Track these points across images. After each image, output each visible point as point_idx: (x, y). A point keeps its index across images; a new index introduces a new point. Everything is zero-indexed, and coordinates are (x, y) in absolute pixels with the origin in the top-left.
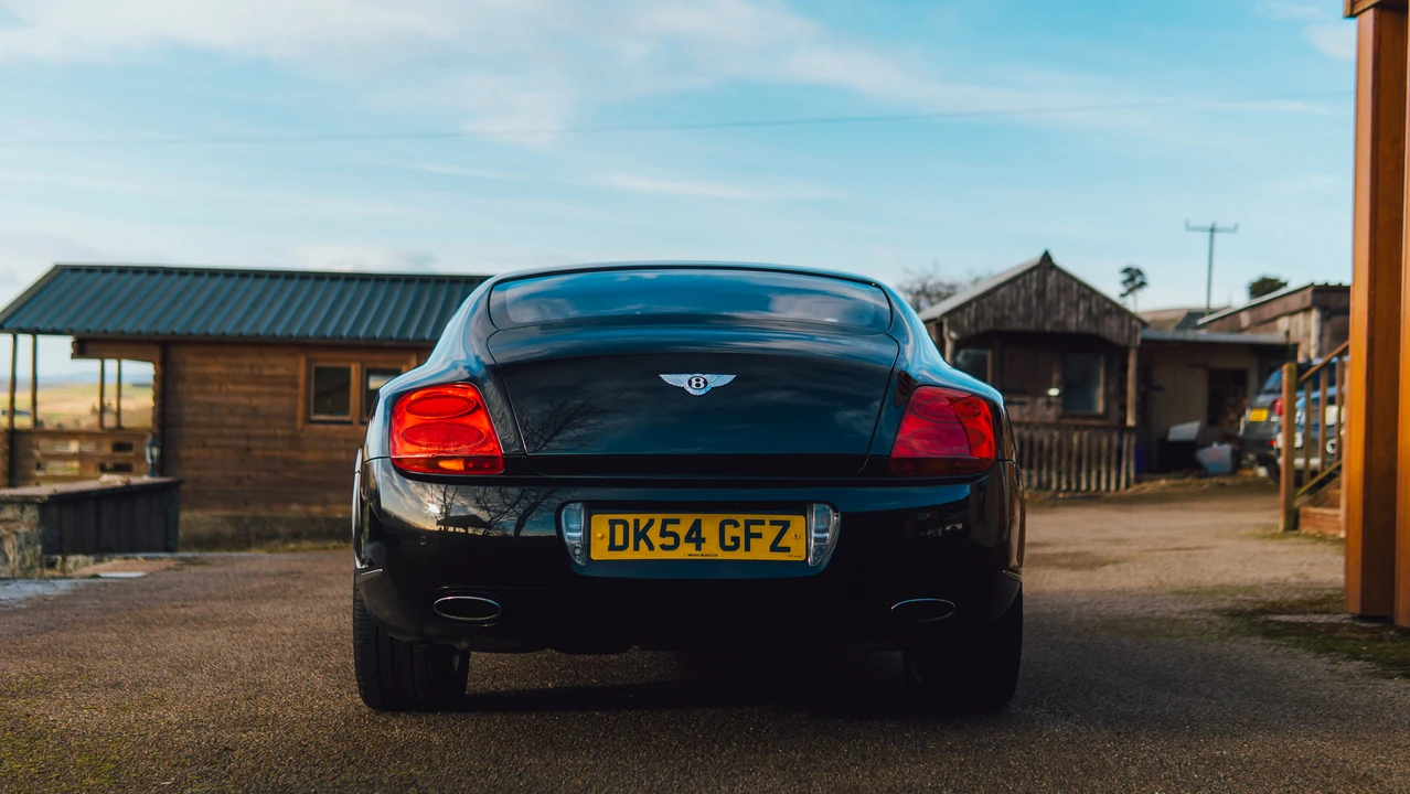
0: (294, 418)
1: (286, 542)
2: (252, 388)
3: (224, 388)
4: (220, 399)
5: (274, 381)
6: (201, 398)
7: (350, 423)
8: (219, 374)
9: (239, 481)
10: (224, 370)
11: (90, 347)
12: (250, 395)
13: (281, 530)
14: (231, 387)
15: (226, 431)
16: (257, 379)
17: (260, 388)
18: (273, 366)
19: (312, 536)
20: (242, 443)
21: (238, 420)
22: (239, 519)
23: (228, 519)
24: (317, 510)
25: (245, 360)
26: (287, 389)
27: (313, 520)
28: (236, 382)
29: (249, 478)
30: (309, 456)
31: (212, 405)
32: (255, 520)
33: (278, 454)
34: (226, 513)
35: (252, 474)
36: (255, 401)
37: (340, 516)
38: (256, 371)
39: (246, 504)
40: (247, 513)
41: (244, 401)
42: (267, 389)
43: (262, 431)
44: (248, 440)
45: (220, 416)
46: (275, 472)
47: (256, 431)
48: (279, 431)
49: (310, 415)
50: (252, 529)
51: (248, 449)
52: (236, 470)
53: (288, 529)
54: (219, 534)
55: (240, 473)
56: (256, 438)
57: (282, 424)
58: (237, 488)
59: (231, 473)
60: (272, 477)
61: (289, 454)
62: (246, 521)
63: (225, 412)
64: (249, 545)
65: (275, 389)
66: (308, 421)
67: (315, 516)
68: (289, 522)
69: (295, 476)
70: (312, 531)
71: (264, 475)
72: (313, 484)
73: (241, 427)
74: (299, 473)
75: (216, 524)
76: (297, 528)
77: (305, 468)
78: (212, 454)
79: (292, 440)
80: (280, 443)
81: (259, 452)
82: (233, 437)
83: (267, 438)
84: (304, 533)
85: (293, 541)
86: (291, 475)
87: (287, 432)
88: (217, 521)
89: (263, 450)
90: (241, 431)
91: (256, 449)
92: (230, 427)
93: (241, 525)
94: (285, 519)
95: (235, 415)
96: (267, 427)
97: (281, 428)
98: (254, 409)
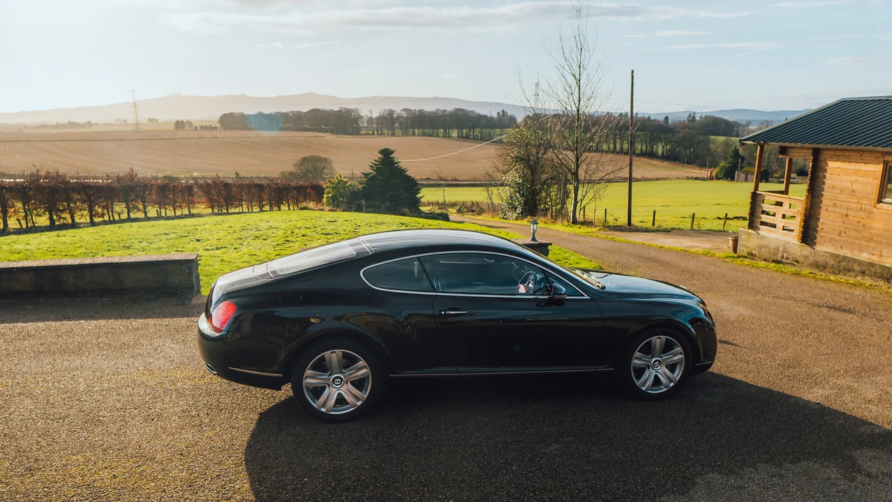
0: (872, 199)
1: (857, 275)
2: (854, 178)
3: (841, 177)
4: (838, 183)
5: (866, 174)
8: (840, 168)
9: (840, 234)
11: (788, 150)
12: (852, 182)
13: (856, 268)
14: (844, 177)
15: (838, 203)
16: (857, 172)
17: (858, 178)
18: (867, 165)
19: (872, 275)
20: (845, 212)
21: (842, 197)
22: (838, 256)
23: (833, 254)
24: (875, 259)
26: (871, 180)
27: (872, 265)
29: (845, 233)
30: (876, 224)
31: (834, 187)
32: (844, 258)
33: (861, 220)
34: (832, 252)
35: (846, 230)
36: (855, 187)
37: (888, 265)
39: (841, 247)
40: (842, 252)
41: (849, 185)
42: (861, 179)
43: (856, 205)
44: (847, 209)
45: (836, 193)
46: (858, 231)
47: (853, 205)
48: (863, 207)
49: (881, 198)
50: (842, 263)
51: (847, 215)
52: (839, 227)
53: (860, 268)
54: (827, 263)
55: (841, 229)
56: (852, 210)
57: (866, 202)
58: (838, 238)
59: (836, 228)
60: (856, 234)
61: (866, 222)
62: (840, 258)
63: (839, 191)
64: (840, 273)
65: (865, 179)
66: (879, 201)
67: (875, 262)
68: (860, 263)
69: (868, 235)
70: (871, 272)
71: (852, 233)
72: (876, 242)
73: (846, 201)
74: (870, 233)
75: (827, 257)
76: (864, 268)
77: (873, 231)
78: (829, 216)
79: (869, 213)
80: (863, 214)
81: (852, 218)
82: (840, 207)
83: (856, 210)
84: (867, 272)
85: (861, 276)
86: (866, 234)
87: (867, 207)
88: (827, 255)
89: (854, 217)
90: (845, 204)
91: (850, 216)
92: (840, 201)
93: (838, 259)
94: (859, 260)
95: (843, 194)
96: (858, 203)
97: (864, 204)
98: (853, 191)
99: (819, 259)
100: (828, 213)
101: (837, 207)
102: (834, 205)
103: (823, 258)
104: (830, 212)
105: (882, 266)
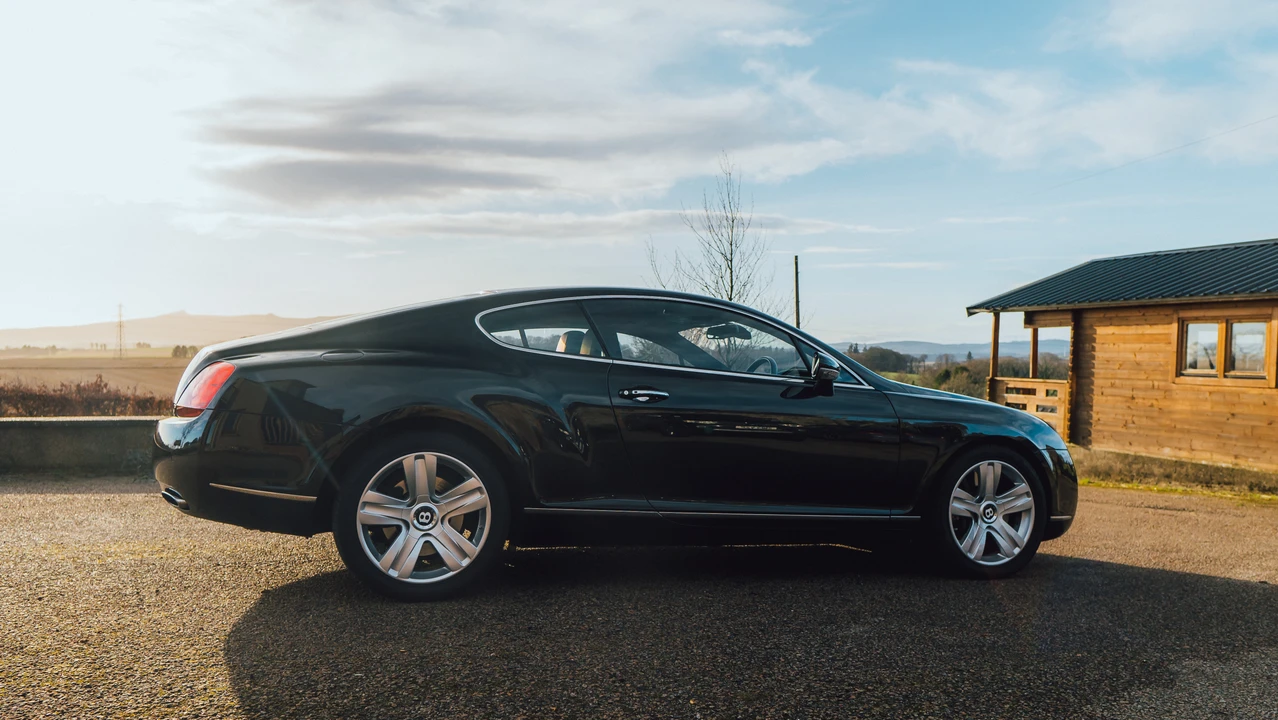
0: (1167, 372)
1: (1158, 481)
2: (1137, 346)
4: (1115, 355)
5: (1153, 339)
7: (1215, 376)
9: (1126, 424)
11: (1036, 318)
12: (1135, 351)
13: (1157, 470)
14: (1122, 346)
15: (1117, 381)
16: (1140, 338)
17: (1142, 345)
18: (1152, 326)
19: (1181, 479)
20: (1129, 393)
21: (1124, 373)
22: (1127, 456)
23: (1118, 455)
24: (1184, 455)
26: (1162, 346)
27: (1180, 464)
29: (1133, 422)
30: (1179, 407)
31: (1109, 361)
32: (1137, 458)
33: (1155, 402)
34: (1117, 451)
35: (1135, 419)
36: (1139, 358)
37: (1204, 462)
38: (1138, 331)
39: (1131, 444)
40: (1132, 451)
41: (1131, 356)
42: (1148, 346)
43: (1144, 383)
44: (1133, 390)
45: (1114, 369)
46: (1152, 418)
47: (1139, 383)
48: (1156, 383)
49: (1181, 369)
50: (1134, 466)
51: (1133, 398)
52: (1123, 415)
53: (1162, 470)
54: (1111, 468)
55: (1126, 418)
56: (1139, 388)
57: (1159, 377)
58: (1124, 430)
59: (1120, 417)
60: (1150, 423)
61: (1164, 404)
62: (1130, 459)
63: (1117, 366)
64: (1132, 480)
65: (1155, 346)
66: (1179, 374)
67: (1183, 460)
68: (1162, 463)
69: (1168, 422)
70: (1180, 474)
71: (1144, 421)
72: (1182, 431)
73: (1128, 379)
74: (1171, 420)
75: (1110, 459)
76: (1168, 471)
77: (1176, 417)
78: (1107, 401)
79: (1166, 391)
80: (1156, 394)
81: (1141, 401)
82: (1122, 387)
83: (1146, 389)
84: (1174, 475)
85: (1165, 481)
86: (1165, 421)
87: (1162, 384)
88: (1110, 456)
89: (1144, 399)
90: (1128, 382)
91: (1138, 398)
92: (1120, 379)
93: (1127, 461)
94: (1159, 459)
95: (1124, 369)
96: (1147, 379)
97: (1157, 380)
98: (1138, 364)
99: (1099, 464)
100: (1104, 398)
101: (1116, 387)
102: (1113, 385)
103: (1104, 461)
104: (1107, 396)
105: (1195, 465)
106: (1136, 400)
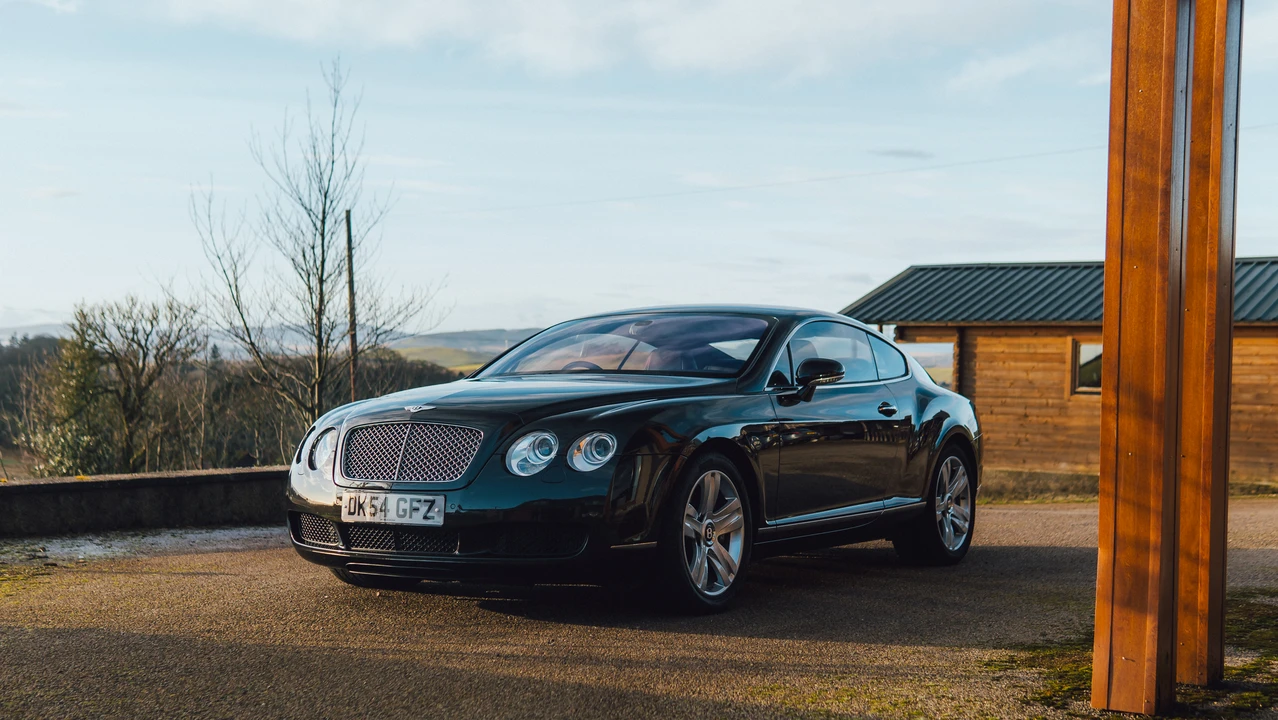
0: (1062, 390)
1: (1055, 495)
2: (1029, 364)
3: (1007, 364)
4: (1004, 373)
5: (1046, 358)
6: (989, 373)
8: (1003, 352)
9: (1019, 442)
10: (1007, 351)
11: (907, 332)
12: (1027, 371)
13: (1053, 485)
14: (1012, 364)
15: (1008, 400)
16: (1032, 357)
17: (1035, 364)
18: (1045, 346)
19: (1077, 492)
20: (1021, 411)
21: (1017, 392)
22: (1020, 474)
23: (1010, 474)
24: (1081, 469)
25: (1023, 340)
26: (1056, 365)
27: (1078, 477)
28: (1016, 360)
29: (1027, 440)
30: (1075, 422)
31: (997, 379)
32: (1032, 476)
33: (1049, 420)
34: (1009, 469)
35: (1028, 436)
36: (1032, 376)
38: (1032, 350)
39: (1024, 462)
40: (1026, 469)
41: (1023, 375)
42: (1041, 365)
43: (1038, 401)
44: (1026, 408)
45: (1004, 388)
46: (1046, 435)
47: (1032, 401)
48: (1050, 401)
49: (1075, 388)
50: (1029, 483)
51: (1026, 416)
52: (1016, 433)
53: (1058, 485)
54: (1003, 486)
55: (1019, 436)
56: (1032, 406)
57: (1053, 395)
58: (1017, 448)
59: (1013, 435)
60: (1044, 440)
61: (1058, 420)
62: (1024, 477)
63: (1008, 384)
64: (1027, 496)
65: (1047, 365)
66: (1073, 391)
67: (1080, 473)
68: (1058, 478)
69: (1064, 439)
70: (1077, 487)
71: (1038, 438)
72: (1078, 446)
73: (1020, 397)
74: (1067, 436)
75: (1001, 478)
76: (1065, 484)
77: (1071, 432)
78: (997, 420)
79: (1061, 408)
80: (1051, 411)
81: (1035, 419)
82: (1014, 405)
83: (1041, 407)
84: (1071, 488)
85: (1061, 495)
86: (1060, 438)
87: (1056, 401)
88: (1002, 475)
89: (1038, 416)
90: (1020, 401)
91: (1032, 415)
92: (1011, 397)
93: (1020, 479)
94: (1055, 475)
95: (1016, 387)
96: (1040, 397)
97: (1052, 398)
98: (1031, 382)
99: (990, 484)
100: (994, 417)
101: (1005, 406)
103: (995, 480)
105: (1092, 477)
106: (1030, 418)
